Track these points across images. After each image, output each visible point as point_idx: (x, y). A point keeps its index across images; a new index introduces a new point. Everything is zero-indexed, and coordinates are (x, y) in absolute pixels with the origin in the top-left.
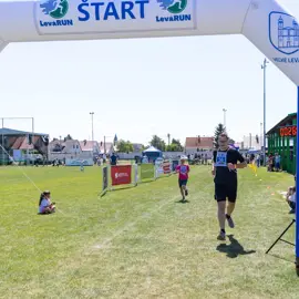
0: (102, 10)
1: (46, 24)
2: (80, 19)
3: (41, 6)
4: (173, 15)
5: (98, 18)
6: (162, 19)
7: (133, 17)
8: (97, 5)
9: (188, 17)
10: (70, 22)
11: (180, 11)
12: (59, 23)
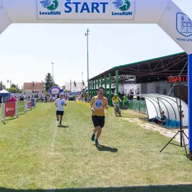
0: (80, 7)
1: (43, 13)
2: (66, 11)
3: (41, 2)
4: (121, 12)
5: (77, 11)
6: (115, 14)
7: (98, 11)
8: (77, 4)
9: (130, 13)
10: (59, 13)
11: (126, 9)
12: (52, 13)
